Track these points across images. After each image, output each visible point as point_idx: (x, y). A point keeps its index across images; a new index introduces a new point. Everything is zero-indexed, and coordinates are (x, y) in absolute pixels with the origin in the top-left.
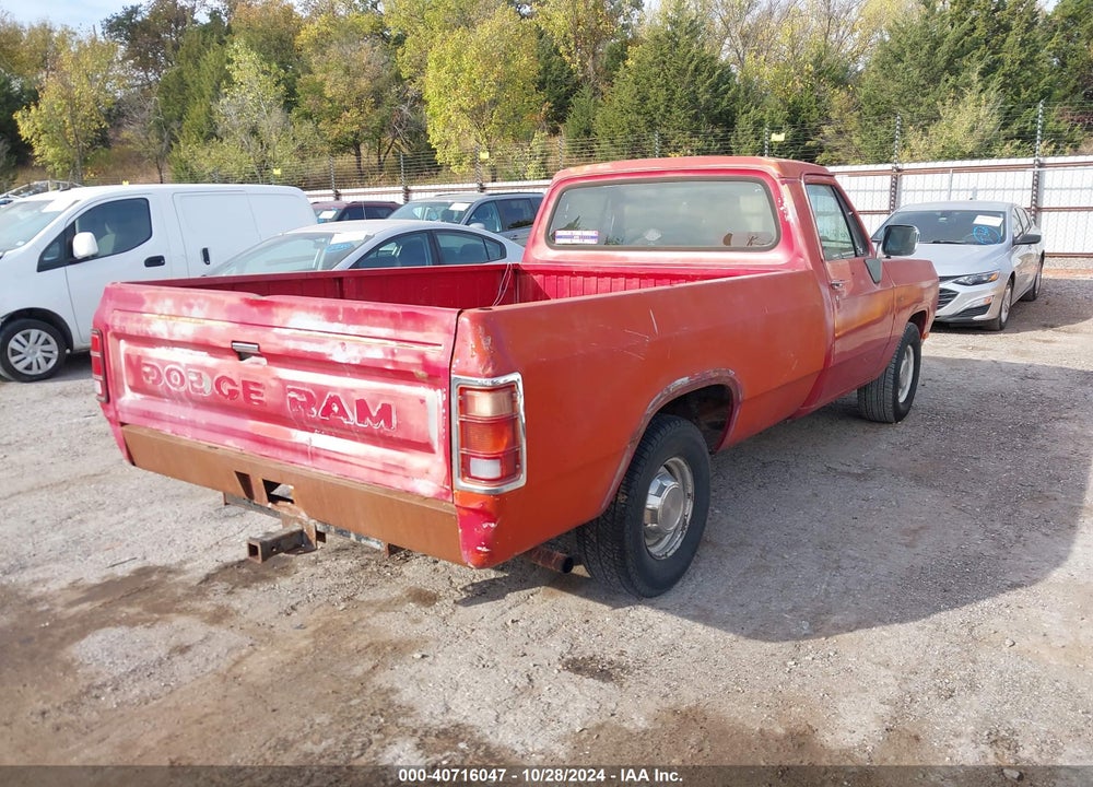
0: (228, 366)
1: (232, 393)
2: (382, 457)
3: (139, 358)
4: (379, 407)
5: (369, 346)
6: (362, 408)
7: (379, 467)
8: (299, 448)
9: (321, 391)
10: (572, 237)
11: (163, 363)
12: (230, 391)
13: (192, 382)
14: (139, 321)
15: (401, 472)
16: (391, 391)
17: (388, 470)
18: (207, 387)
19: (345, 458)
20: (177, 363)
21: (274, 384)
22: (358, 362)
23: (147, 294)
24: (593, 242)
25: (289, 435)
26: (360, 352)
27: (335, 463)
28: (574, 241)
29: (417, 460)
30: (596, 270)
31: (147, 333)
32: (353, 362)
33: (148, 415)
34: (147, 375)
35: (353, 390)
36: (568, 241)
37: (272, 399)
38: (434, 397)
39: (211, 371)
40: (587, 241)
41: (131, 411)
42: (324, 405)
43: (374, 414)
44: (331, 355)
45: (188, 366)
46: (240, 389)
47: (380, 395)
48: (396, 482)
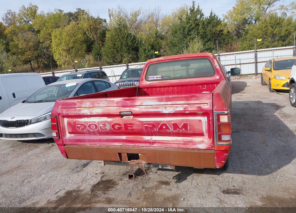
0: (117, 120)
1: (119, 128)
2: (183, 139)
3: (75, 122)
4: (182, 124)
5: (177, 107)
6: (175, 126)
7: (183, 143)
8: (147, 141)
9: (158, 123)
10: (153, 78)
11: (87, 123)
12: (118, 128)
13: (101, 127)
14: (75, 111)
15: (191, 143)
16: (186, 119)
17: (186, 143)
18: (108, 127)
19: (167, 142)
20: (95, 122)
21: (138, 123)
22: (173, 112)
23: (77, 102)
24: (160, 78)
25: (143, 138)
26: (174, 109)
27: (163, 144)
28: (154, 79)
29: (197, 139)
30: (164, 86)
31: (80, 114)
32: (172, 112)
33: (79, 141)
34: (79, 127)
35: (171, 121)
36: (153, 79)
37: (137, 128)
38: (204, 119)
39: (109, 123)
40: (158, 78)
41: (70, 140)
42: (159, 127)
43: (180, 127)
44: (162, 111)
45: (99, 122)
46: (123, 126)
47: (182, 121)
48: (188, 146)
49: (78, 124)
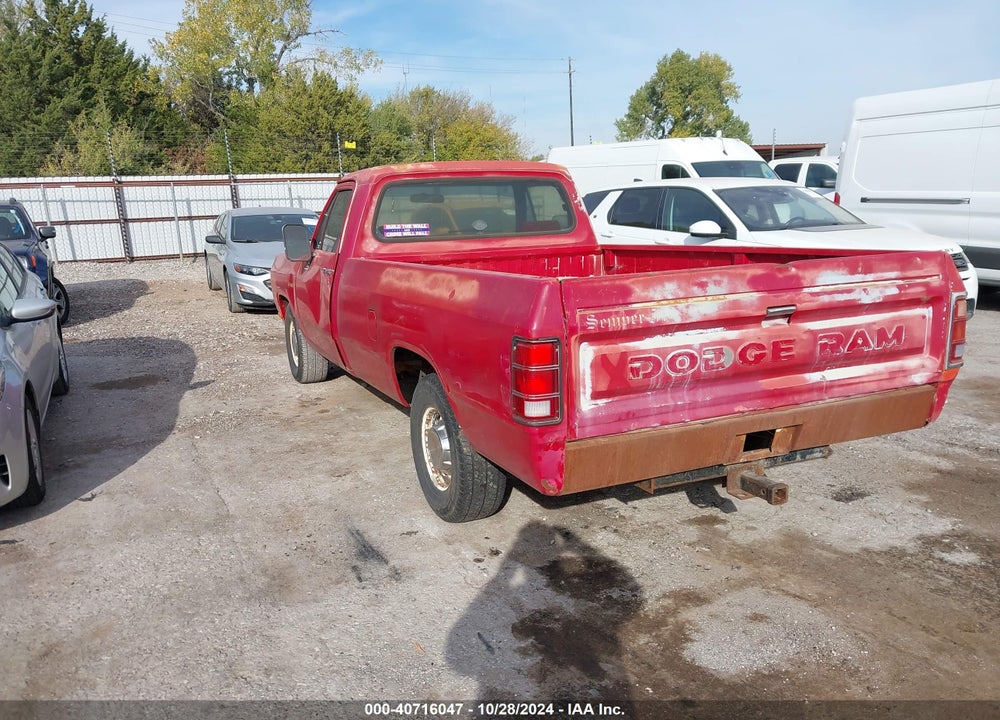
0: (750, 334)
1: (758, 358)
2: (886, 368)
3: (624, 355)
4: (894, 330)
5: (886, 287)
6: (882, 335)
7: (887, 376)
8: (815, 386)
10: (402, 230)
11: (663, 352)
12: (756, 357)
13: (707, 360)
14: (630, 313)
15: (901, 375)
16: (900, 316)
17: (893, 375)
18: (729, 359)
19: (857, 380)
20: (689, 347)
21: (805, 337)
22: (881, 300)
24: (425, 233)
25: (805, 380)
26: (881, 292)
27: (847, 387)
28: (405, 234)
29: (911, 362)
31: (647, 323)
32: (878, 301)
34: (635, 371)
35: (874, 323)
36: (399, 234)
37: (802, 351)
38: (928, 312)
39: (732, 344)
40: (418, 233)
42: (851, 341)
43: (890, 336)
44: (860, 300)
45: (703, 345)
47: (894, 321)
48: (898, 383)
49: (634, 360)
